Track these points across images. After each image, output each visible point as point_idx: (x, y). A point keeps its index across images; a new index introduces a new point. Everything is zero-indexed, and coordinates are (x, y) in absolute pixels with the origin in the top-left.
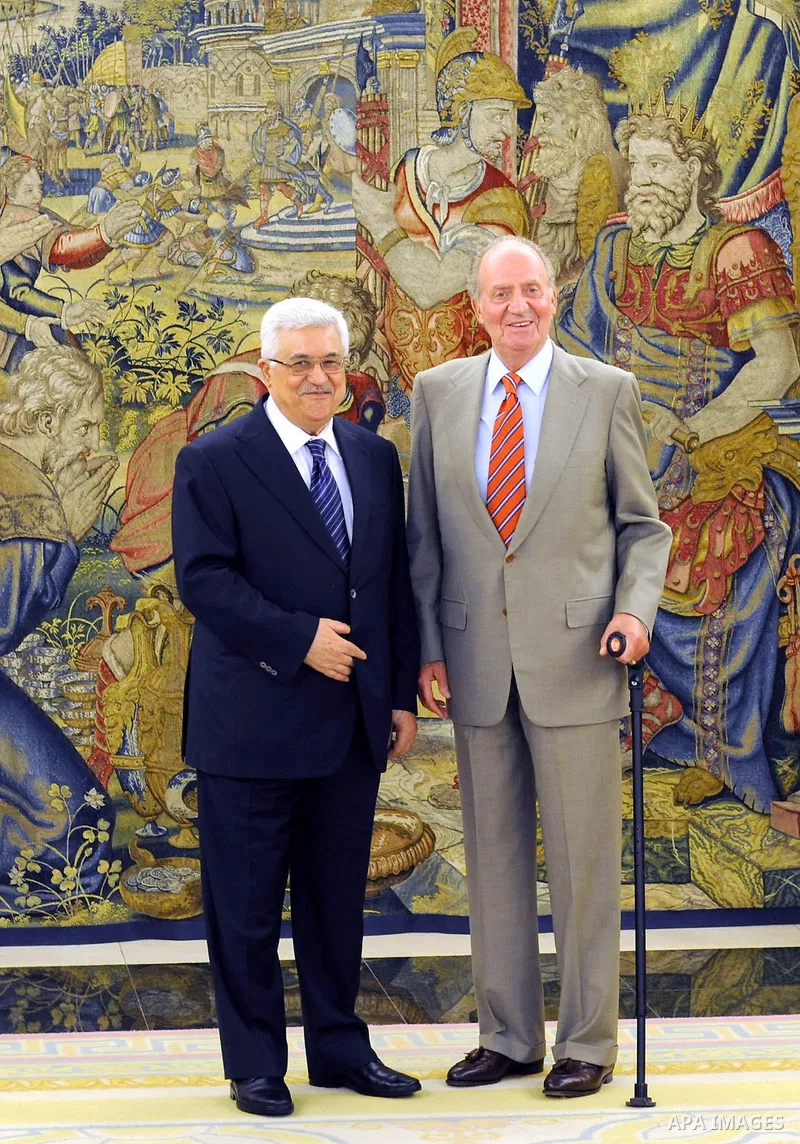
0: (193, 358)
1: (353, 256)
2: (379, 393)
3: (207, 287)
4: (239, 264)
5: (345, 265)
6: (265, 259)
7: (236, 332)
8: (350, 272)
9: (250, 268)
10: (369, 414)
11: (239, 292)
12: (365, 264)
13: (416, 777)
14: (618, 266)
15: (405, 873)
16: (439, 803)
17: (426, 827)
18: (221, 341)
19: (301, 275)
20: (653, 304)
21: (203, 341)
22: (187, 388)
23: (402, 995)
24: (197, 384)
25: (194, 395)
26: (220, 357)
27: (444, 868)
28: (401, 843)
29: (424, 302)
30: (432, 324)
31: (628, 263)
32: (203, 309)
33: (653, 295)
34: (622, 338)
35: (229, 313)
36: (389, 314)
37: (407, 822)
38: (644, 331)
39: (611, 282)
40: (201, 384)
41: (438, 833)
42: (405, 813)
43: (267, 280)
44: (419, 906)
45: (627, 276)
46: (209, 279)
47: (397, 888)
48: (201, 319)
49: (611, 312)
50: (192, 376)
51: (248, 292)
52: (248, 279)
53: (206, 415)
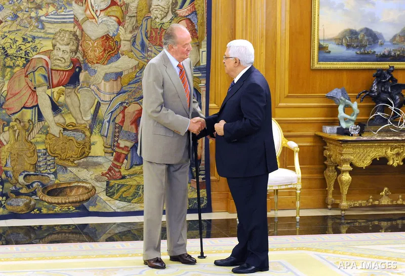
0: (27, 53)
1: (73, 25)
2: (80, 64)
3: (31, 33)
4: (40, 27)
5: (71, 27)
6: (47, 25)
7: (39, 46)
8: (72, 29)
9: (43, 28)
10: (77, 70)
11: (40, 35)
12: (76, 27)
13: (90, 173)
14: (149, 28)
15: (87, 200)
16: (97, 180)
17: (93, 187)
18: (35, 49)
19: (58, 30)
20: (158, 39)
21: (29, 49)
22: (25, 62)
23: (86, 234)
24: (28, 61)
25: (27, 64)
26: (34, 53)
27: (98, 198)
28: (87, 191)
29: (93, 38)
30: (96, 44)
31: (151, 28)
32: (30, 39)
33: (158, 37)
34: (150, 49)
35: (37, 41)
36: (83, 41)
37: (88, 185)
38: (155, 47)
39: (146, 33)
40: (29, 61)
41: (97, 188)
42: (87, 183)
43: (48, 32)
44: (91, 209)
45: (151, 31)
46: (31, 31)
47: (85, 204)
48: (29, 42)
49: (146, 42)
50: (26, 59)
51: (43, 35)
52: (43, 31)
53: (30, 70)
